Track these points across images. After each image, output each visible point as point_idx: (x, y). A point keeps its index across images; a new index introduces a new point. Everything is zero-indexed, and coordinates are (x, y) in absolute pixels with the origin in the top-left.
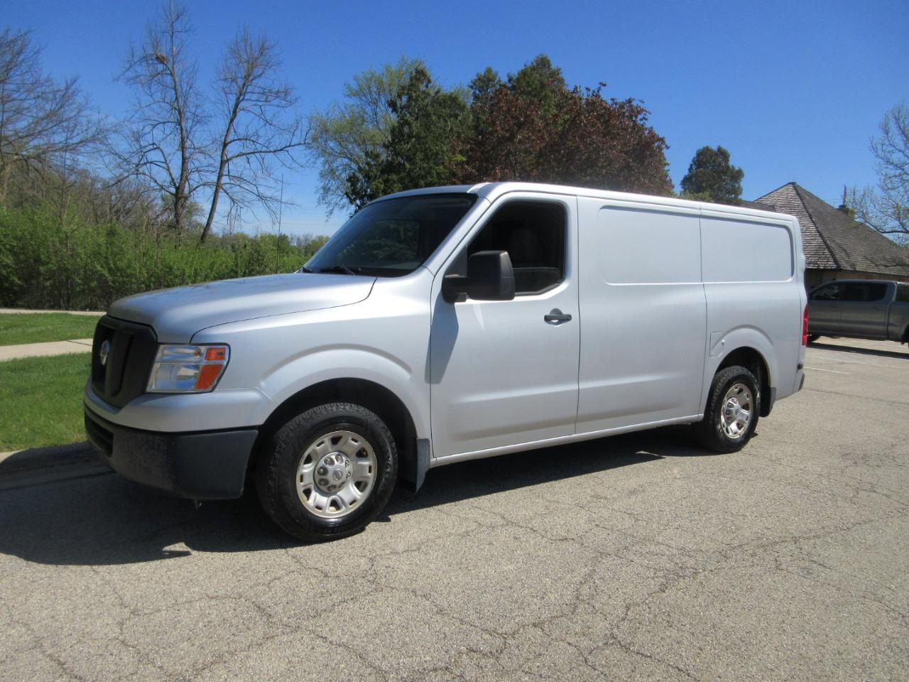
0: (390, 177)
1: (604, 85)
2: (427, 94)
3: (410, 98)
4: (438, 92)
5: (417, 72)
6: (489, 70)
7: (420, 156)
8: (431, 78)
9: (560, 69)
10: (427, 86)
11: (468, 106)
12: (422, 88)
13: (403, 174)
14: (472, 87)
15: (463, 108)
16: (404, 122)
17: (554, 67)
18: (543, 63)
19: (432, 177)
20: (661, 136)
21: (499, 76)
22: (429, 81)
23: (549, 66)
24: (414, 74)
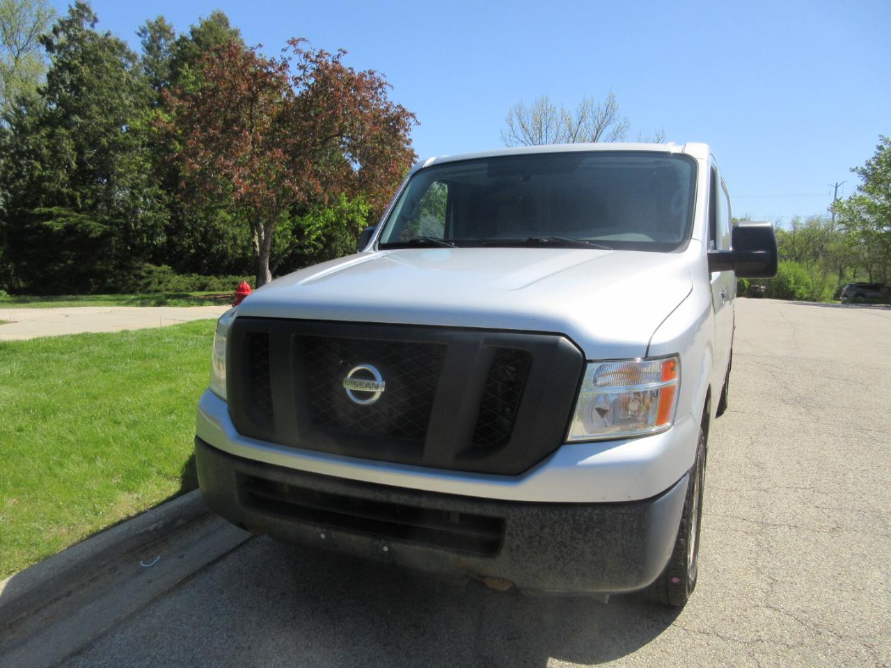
0: (57, 131)
1: (345, 52)
2: (93, 36)
3: (69, 37)
4: (108, 35)
5: (79, 5)
6: (161, 19)
7: (95, 108)
8: (98, 16)
9: (239, 30)
10: (92, 26)
11: (140, 57)
12: (87, 26)
13: (74, 129)
14: (139, 35)
15: (132, 57)
16: (63, 66)
17: (232, 26)
18: (221, 20)
19: (116, 136)
20: (409, 110)
21: (174, 28)
22: (96, 20)
23: (227, 25)
24: (75, 8)
